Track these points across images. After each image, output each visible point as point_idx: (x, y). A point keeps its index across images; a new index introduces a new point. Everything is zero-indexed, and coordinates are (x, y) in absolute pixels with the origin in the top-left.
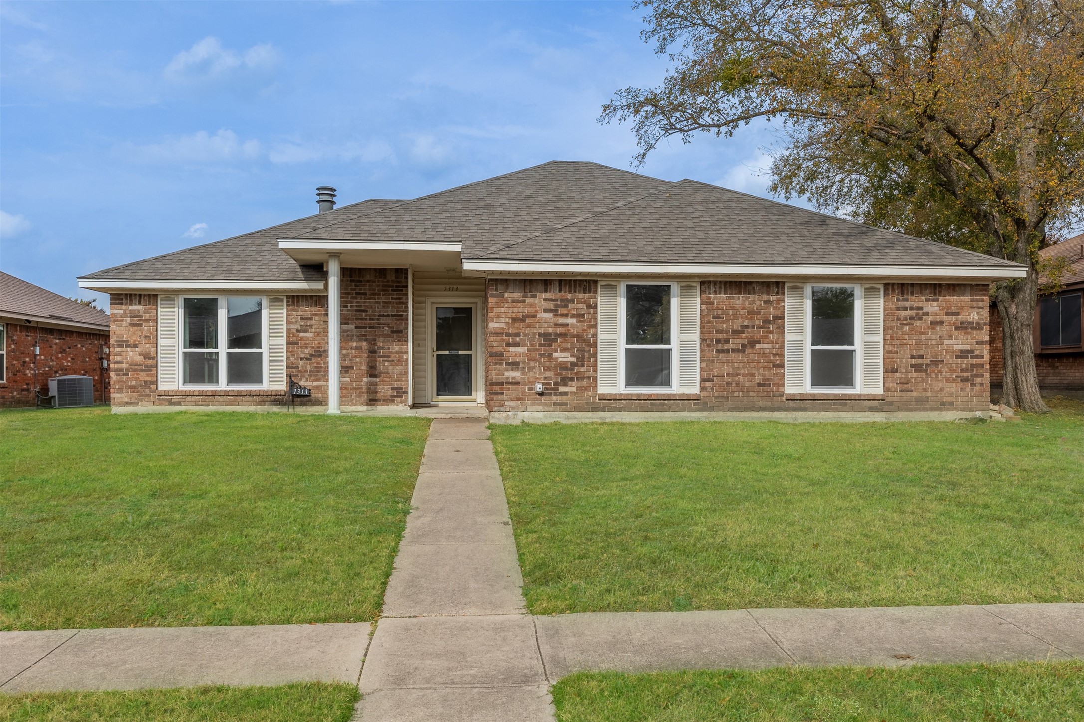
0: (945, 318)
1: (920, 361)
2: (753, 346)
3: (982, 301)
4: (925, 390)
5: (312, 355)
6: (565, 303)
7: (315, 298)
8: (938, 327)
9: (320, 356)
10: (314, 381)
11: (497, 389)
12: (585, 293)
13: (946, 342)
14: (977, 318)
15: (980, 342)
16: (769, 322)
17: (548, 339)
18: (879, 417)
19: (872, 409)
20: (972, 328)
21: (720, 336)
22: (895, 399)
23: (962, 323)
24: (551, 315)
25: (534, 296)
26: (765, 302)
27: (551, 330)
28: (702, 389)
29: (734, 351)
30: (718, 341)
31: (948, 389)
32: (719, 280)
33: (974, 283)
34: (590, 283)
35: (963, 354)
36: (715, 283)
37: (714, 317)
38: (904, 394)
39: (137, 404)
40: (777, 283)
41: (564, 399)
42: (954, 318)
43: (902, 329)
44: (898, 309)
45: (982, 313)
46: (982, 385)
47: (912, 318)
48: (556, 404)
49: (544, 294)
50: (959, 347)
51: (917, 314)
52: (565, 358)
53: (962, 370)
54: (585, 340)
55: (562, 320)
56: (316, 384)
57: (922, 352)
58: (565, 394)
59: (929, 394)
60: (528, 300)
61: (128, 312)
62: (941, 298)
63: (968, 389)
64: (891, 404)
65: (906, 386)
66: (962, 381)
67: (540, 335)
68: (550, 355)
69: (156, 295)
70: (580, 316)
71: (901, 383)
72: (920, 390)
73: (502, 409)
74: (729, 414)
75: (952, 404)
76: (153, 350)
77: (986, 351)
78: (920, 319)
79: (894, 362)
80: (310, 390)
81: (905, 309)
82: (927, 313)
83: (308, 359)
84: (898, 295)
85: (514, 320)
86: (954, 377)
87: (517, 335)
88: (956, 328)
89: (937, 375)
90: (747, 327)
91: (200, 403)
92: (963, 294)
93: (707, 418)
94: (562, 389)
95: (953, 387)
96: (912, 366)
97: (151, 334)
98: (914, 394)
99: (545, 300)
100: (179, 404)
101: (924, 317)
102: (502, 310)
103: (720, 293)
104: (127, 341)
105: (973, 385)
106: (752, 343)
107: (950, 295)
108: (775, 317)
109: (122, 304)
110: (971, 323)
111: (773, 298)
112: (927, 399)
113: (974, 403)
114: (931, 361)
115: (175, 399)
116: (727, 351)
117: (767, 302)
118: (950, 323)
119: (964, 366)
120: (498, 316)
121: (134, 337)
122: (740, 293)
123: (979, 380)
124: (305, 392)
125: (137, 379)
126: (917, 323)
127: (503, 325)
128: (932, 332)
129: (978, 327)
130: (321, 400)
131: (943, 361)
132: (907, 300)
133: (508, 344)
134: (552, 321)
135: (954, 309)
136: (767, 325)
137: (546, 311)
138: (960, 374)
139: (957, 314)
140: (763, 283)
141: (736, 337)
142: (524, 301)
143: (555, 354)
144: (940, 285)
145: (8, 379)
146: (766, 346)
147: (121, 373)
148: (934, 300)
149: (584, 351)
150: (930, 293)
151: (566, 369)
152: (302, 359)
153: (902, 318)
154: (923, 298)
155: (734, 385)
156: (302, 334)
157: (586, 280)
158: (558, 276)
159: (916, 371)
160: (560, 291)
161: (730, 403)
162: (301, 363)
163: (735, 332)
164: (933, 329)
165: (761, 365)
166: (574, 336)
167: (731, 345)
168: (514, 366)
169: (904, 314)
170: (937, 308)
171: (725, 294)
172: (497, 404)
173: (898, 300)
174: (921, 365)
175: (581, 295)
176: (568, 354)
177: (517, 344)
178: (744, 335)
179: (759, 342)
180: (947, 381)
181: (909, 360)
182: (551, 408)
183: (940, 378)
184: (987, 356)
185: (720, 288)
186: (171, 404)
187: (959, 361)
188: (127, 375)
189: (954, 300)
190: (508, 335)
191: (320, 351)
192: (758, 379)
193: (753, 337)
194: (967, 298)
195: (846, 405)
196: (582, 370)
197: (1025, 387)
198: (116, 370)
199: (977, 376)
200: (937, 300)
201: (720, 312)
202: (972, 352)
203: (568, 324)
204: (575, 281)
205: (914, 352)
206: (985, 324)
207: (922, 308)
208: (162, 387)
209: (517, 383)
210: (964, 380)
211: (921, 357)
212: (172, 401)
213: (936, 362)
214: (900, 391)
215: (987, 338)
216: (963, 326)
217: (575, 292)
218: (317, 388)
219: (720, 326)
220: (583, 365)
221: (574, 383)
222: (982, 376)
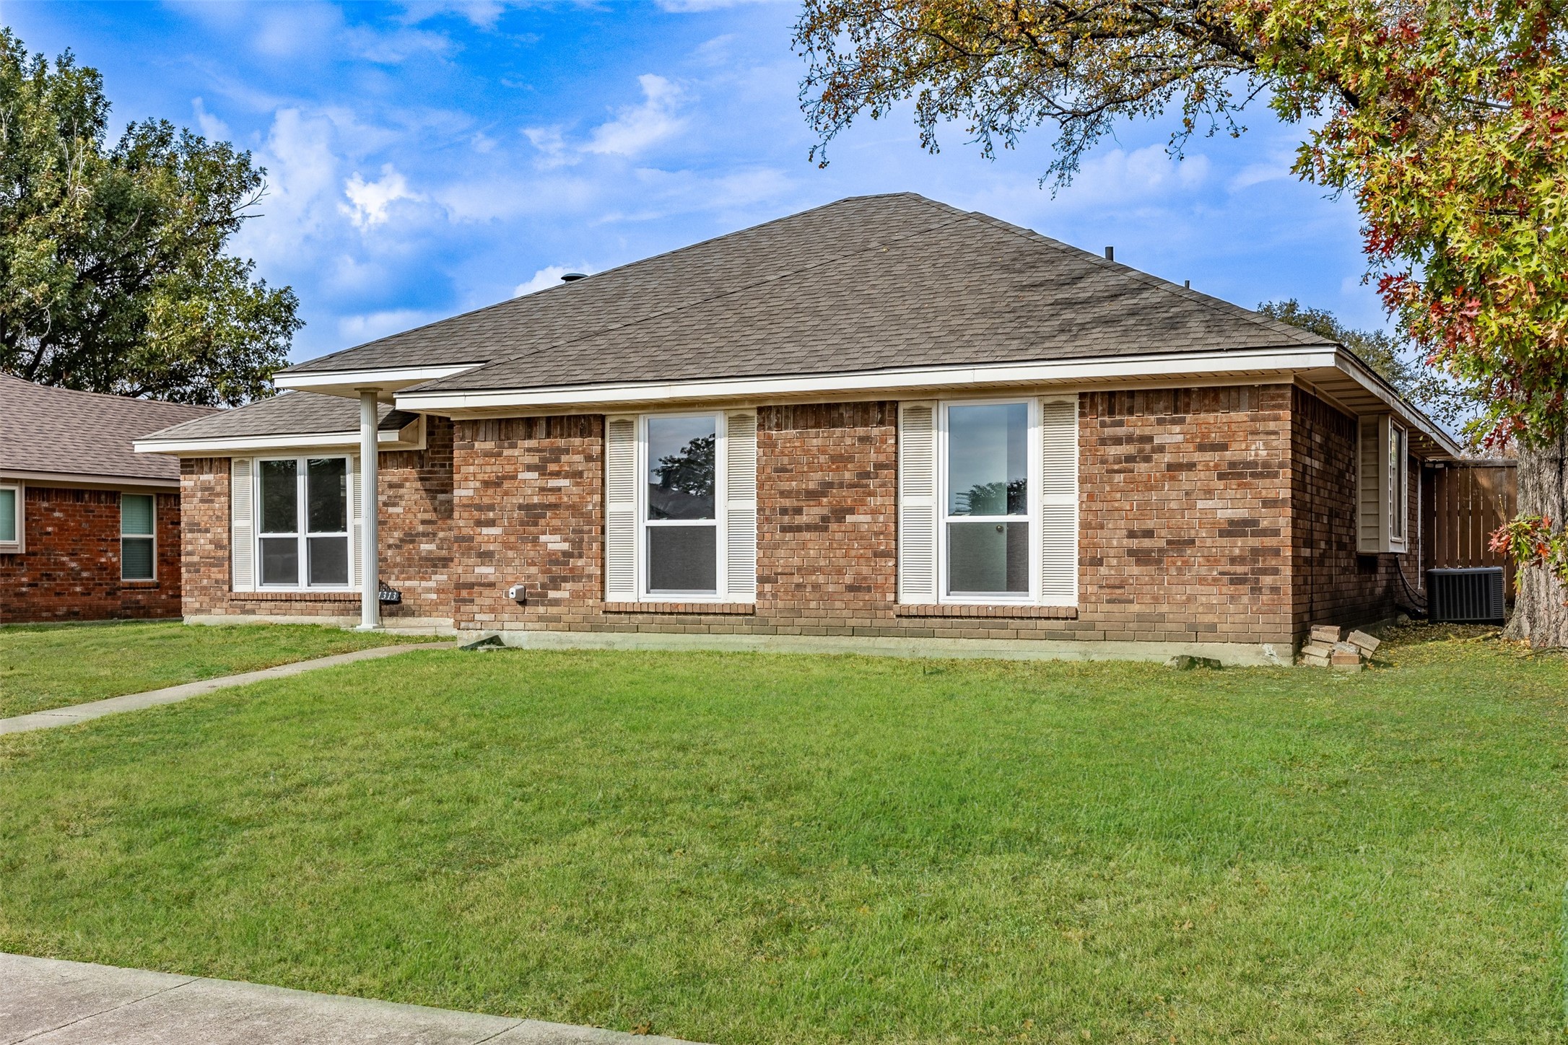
0: (1197, 457)
1: (1147, 543)
2: (841, 520)
3: (1277, 419)
4: (1156, 600)
5: (402, 540)
6: (557, 454)
7: (405, 455)
8: (1183, 475)
9: (412, 542)
10: (404, 579)
11: (464, 593)
12: (582, 436)
13: (1200, 504)
14: (1264, 453)
15: (1269, 503)
16: (867, 475)
17: (533, 514)
18: (1069, 652)
19: (1052, 636)
20: (1254, 475)
21: (787, 503)
22: (1097, 616)
23: (1232, 465)
24: (535, 475)
25: (513, 446)
26: (862, 439)
27: (536, 500)
28: (760, 595)
29: (809, 528)
30: (784, 511)
31: (1204, 599)
32: (783, 403)
33: (1256, 384)
34: (589, 420)
35: (1235, 528)
36: (778, 409)
37: (777, 470)
38: (1115, 607)
39: (209, 612)
40: (881, 405)
41: (553, 610)
42: (1215, 456)
43: (1110, 482)
44: (1103, 442)
45: (1275, 443)
46: (1275, 590)
47: (1130, 459)
48: (541, 619)
49: (526, 441)
50: (1225, 514)
51: (1141, 451)
52: (555, 543)
53: (1233, 561)
54: (582, 514)
55: (553, 483)
56: (408, 583)
57: (1150, 524)
58: (556, 602)
59: (1164, 608)
60: (506, 452)
61: (199, 483)
62: (1189, 417)
63: (1245, 599)
64: (1091, 626)
65: (1119, 591)
66: (1232, 582)
67: (520, 507)
68: (535, 540)
69: (229, 460)
70: (576, 475)
71: (1109, 587)
72: (1148, 599)
73: (471, 625)
74: (803, 639)
75: (1212, 628)
76: (225, 535)
77: (1283, 520)
78: (1147, 459)
79: (1096, 546)
80: (400, 593)
81: (1117, 441)
82: (1161, 449)
83: (398, 547)
84: (1103, 415)
85: (486, 484)
86: (1215, 573)
87: (491, 508)
88: (1221, 477)
89: (1179, 569)
90: (830, 485)
91: (276, 611)
92: (1236, 407)
93: (767, 645)
94: (552, 594)
95: (1212, 595)
96: (1131, 552)
97: (223, 514)
98: (1135, 608)
99: (529, 450)
100: (253, 612)
101: (1155, 456)
102: (471, 469)
103: (786, 428)
104: (199, 524)
105: (1256, 590)
106: (840, 514)
107: (1207, 411)
108: (879, 466)
109: (192, 473)
110: (1254, 464)
111: (875, 431)
112: (1162, 618)
113: (1257, 628)
114: (1169, 542)
115: (249, 606)
116: (799, 529)
117: (865, 440)
118: (1207, 466)
119: (1237, 552)
120: (466, 479)
121: (206, 518)
122: (817, 425)
123: (1267, 580)
124: (392, 596)
125: (209, 577)
126: (1142, 467)
127: (471, 493)
128: (1170, 486)
129: (1266, 471)
130: (413, 608)
131: (1193, 542)
132: (1120, 424)
133: (479, 523)
134: (538, 483)
135: (1215, 437)
136: (864, 481)
137: (529, 468)
138: (1228, 568)
139: (1224, 447)
140: (856, 405)
141: (812, 503)
142: (500, 455)
143: (543, 538)
144: (1187, 391)
145: (160, 574)
146: (862, 518)
147: (192, 569)
148: (1174, 422)
149: (581, 532)
150: (1166, 409)
151: (557, 563)
152: (390, 547)
153: (1111, 459)
154: (1152, 418)
155: (809, 589)
156: (391, 510)
157: (584, 416)
158: (543, 412)
159: (1139, 562)
160: (548, 435)
161: (803, 621)
162: (390, 553)
163: (813, 495)
164: (1173, 478)
165: (853, 553)
166: (568, 507)
167: (803, 519)
168: (486, 556)
169: (1114, 451)
170: (1180, 438)
171: (794, 428)
172: (464, 618)
173: (1103, 425)
174: (1148, 552)
175: (577, 441)
176: (558, 538)
177: (491, 523)
178: (825, 500)
179: (851, 511)
180: (1202, 581)
181: (1125, 541)
182: (537, 626)
183: (1188, 576)
184: (1287, 532)
185: (787, 417)
186: (245, 612)
187: (1225, 541)
188: (198, 571)
189: (1214, 421)
190: (480, 508)
191: (411, 535)
192: (848, 579)
193: (840, 502)
194: (1241, 416)
195: (1005, 627)
196: (580, 562)
197: (1543, 594)
198: (188, 565)
199: (1265, 572)
200: (1182, 421)
201: (786, 460)
202: (1254, 522)
203: (559, 489)
204: (569, 417)
205: (1136, 526)
206: (1282, 466)
207: (1149, 439)
208: (238, 588)
209: (492, 585)
210: (1237, 580)
211: (1149, 534)
212: (247, 607)
213: (1181, 544)
214: (1109, 602)
215: (1286, 493)
216: (1236, 472)
217: (569, 436)
218: (409, 589)
219: (785, 486)
220: (580, 556)
221: (568, 585)
222: (1275, 571)
